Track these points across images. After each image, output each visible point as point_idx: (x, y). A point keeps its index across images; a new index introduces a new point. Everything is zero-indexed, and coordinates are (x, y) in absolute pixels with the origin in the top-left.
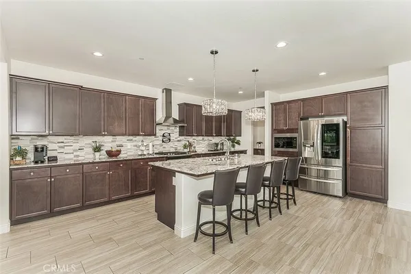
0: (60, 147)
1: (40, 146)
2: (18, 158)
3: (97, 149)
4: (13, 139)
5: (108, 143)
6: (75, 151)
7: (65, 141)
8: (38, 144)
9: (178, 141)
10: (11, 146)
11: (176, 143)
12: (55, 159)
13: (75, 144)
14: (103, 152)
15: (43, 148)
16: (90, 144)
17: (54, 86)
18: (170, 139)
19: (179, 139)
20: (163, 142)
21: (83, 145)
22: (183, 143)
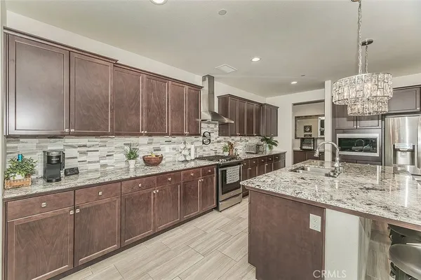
0: (81, 153)
1: (55, 154)
2: (19, 177)
3: (132, 155)
4: (8, 141)
5: (145, 146)
6: (102, 158)
7: (88, 144)
8: (49, 148)
9: (218, 142)
10: (6, 154)
11: (216, 145)
12: (74, 171)
13: (101, 148)
14: (140, 159)
15: (59, 157)
16: (121, 147)
17: (76, 55)
18: (210, 140)
19: (218, 139)
20: (203, 143)
21: (113, 149)
22: (223, 144)
